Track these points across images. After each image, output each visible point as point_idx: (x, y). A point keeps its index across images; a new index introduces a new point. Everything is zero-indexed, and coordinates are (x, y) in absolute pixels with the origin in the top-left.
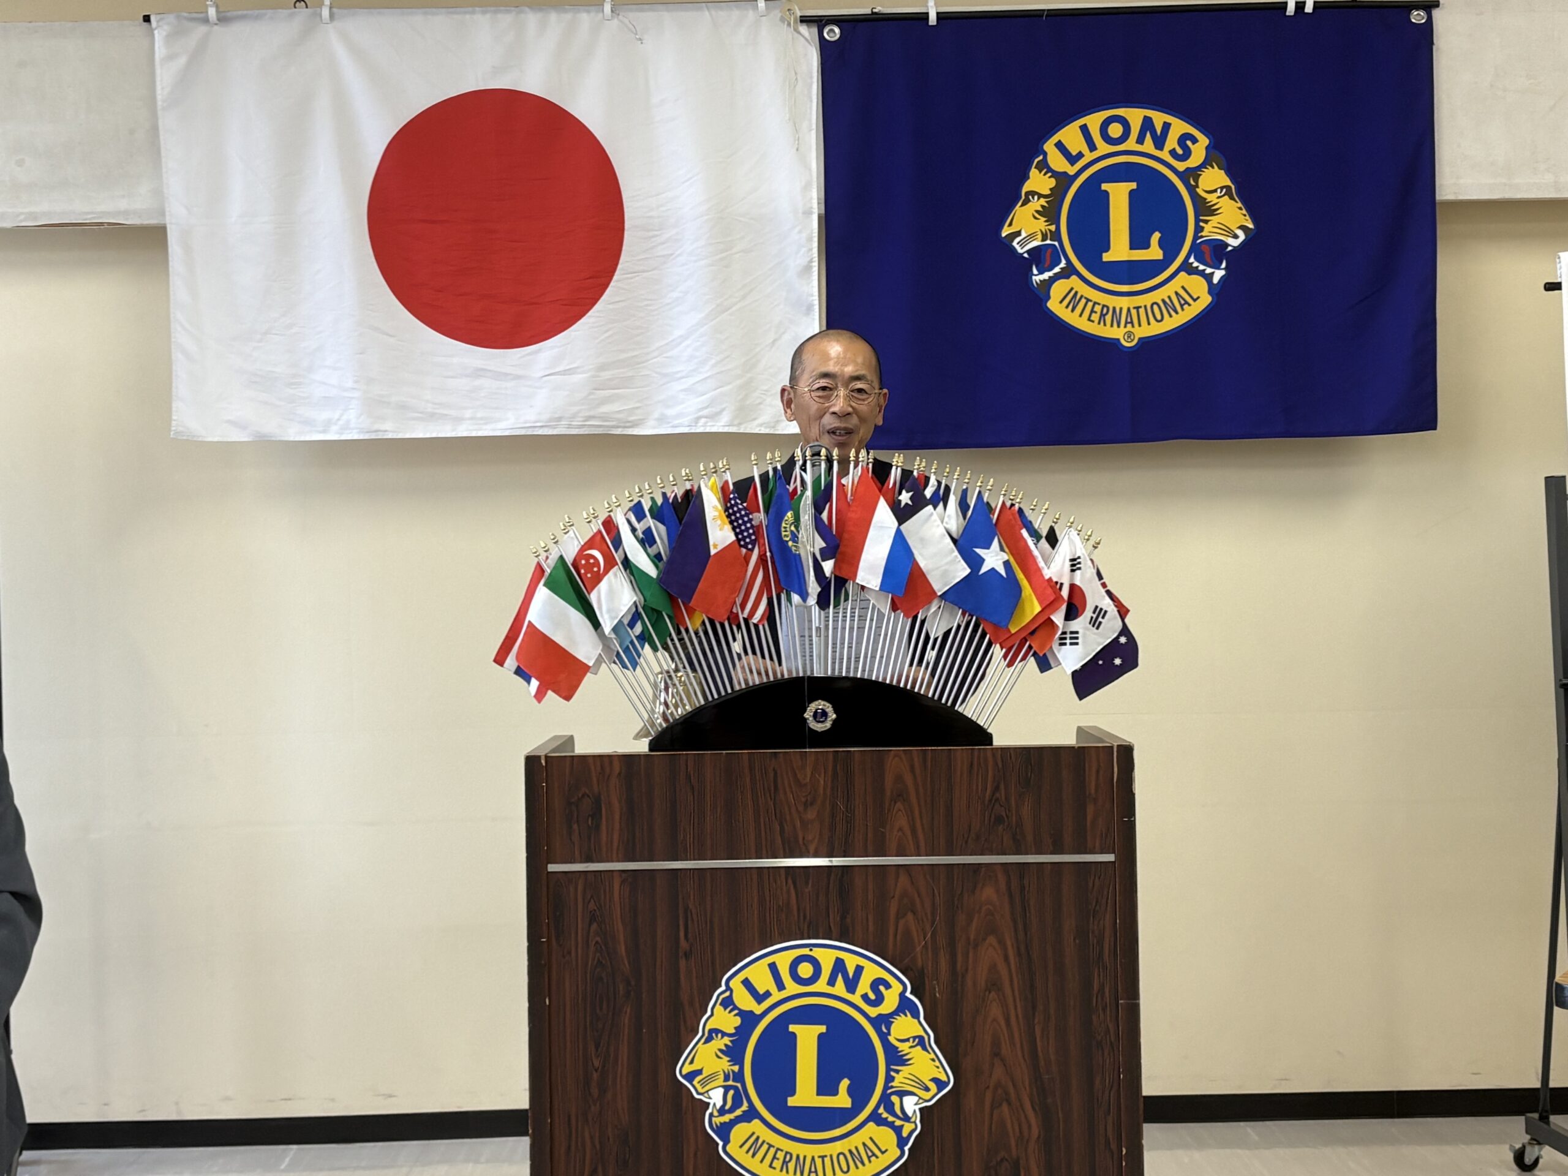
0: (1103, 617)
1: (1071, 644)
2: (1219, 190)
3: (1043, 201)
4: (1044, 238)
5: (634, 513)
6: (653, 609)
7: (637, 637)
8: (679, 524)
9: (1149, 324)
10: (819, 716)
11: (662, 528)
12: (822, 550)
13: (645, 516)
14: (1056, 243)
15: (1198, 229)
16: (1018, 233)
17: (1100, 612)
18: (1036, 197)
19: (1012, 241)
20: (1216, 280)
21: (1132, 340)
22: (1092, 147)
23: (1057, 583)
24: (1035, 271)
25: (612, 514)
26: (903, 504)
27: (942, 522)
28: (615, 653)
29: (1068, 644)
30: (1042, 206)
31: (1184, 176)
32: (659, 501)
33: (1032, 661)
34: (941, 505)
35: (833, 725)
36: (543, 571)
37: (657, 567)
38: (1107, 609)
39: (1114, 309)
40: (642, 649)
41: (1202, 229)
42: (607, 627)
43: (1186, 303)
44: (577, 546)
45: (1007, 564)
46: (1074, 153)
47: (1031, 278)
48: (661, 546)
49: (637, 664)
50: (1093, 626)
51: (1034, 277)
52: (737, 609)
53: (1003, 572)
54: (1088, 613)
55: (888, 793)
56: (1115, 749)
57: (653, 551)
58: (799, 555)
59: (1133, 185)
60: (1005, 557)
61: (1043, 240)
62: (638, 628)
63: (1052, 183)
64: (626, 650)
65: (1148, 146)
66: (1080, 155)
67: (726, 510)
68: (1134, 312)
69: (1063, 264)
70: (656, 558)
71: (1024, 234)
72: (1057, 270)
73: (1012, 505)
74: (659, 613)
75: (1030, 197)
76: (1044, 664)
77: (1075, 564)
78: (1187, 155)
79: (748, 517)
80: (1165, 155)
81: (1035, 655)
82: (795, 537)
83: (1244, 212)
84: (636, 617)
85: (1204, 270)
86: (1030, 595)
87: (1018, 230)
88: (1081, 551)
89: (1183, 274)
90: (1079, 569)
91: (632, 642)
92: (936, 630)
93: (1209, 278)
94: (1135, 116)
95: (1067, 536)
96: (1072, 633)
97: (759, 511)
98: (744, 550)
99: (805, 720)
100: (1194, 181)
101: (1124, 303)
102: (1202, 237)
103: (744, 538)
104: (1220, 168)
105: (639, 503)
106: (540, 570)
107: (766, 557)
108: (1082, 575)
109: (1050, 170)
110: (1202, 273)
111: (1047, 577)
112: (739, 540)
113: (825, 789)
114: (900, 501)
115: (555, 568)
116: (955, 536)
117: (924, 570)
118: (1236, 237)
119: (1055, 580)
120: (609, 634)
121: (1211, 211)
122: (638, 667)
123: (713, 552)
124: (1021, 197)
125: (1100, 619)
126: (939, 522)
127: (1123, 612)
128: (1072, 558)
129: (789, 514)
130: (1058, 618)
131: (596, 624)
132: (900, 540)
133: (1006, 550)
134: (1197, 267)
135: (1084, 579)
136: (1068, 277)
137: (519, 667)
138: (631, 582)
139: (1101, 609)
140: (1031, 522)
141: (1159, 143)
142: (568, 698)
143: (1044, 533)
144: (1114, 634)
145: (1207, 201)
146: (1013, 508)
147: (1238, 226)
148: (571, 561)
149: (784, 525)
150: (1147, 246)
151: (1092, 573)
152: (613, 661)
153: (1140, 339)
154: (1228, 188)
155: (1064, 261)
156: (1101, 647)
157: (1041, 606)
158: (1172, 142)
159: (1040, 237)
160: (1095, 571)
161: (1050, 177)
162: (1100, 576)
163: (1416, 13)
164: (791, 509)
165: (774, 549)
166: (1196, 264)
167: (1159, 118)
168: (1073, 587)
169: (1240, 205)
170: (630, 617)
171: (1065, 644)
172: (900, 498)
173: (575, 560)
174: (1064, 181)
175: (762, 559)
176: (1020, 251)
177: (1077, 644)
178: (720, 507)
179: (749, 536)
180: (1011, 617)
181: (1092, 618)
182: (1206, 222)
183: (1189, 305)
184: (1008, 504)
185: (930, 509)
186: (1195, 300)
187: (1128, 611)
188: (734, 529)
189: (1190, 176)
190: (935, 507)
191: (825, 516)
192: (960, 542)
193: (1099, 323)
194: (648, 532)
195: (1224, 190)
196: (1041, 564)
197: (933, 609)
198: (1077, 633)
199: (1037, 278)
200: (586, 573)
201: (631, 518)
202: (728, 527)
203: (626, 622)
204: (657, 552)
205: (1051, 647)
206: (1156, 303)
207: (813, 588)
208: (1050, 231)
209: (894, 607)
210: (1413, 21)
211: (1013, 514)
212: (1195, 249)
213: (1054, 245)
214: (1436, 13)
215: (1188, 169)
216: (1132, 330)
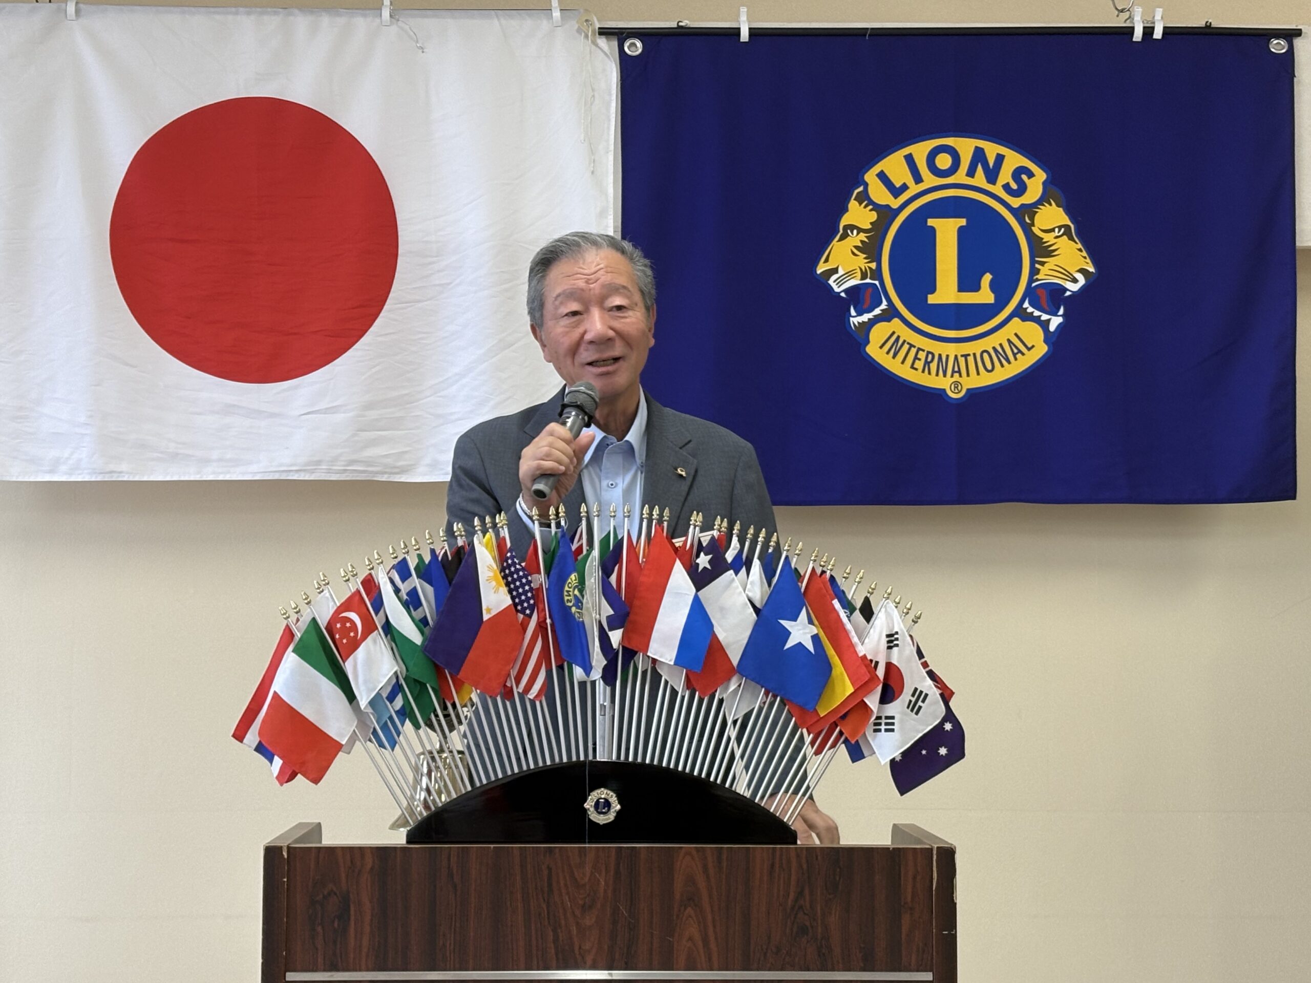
0: (923, 701)
1: (886, 730)
2: (1057, 230)
3: (863, 236)
4: (864, 276)
5: (397, 572)
6: (416, 681)
7: (397, 712)
8: (448, 585)
9: (978, 373)
10: (601, 806)
11: (430, 589)
12: (608, 618)
13: (410, 575)
14: (877, 282)
15: (1034, 272)
16: (835, 271)
17: (920, 696)
18: (855, 232)
19: (828, 280)
20: (1052, 328)
21: (959, 392)
22: (918, 179)
23: (871, 661)
24: (853, 312)
25: (372, 572)
26: (700, 568)
27: (745, 591)
28: (372, 730)
29: (883, 730)
30: (862, 242)
31: (1018, 213)
32: (427, 559)
33: (842, 749)
34: (744, 569)
35: (616, 817)
36: (292, 635)
37: (422, 633)
38: (927, 692)
39: (940, 356)
40: (403, 725)
41: (1038, 272)
42: (363, 701)
43: (1020, 351)
44: (333, 607)
45: (815, 639)
46: (898, 185)
47: (849, 320)
48: (428, 608)
49: (395, 743)
50: (912, 710)
51: (851, 319)
52: (511, 683)
53: (810, 647)
54: (906, 696)
55: (677, 896)
56: (935, 852)
57: (418, 614)
58: (583, 622)
59: (963, 222)
60: (814, 630)
61: (862, 279)
62: (399, 702)
63: (874, 216)
64: (384, 727)
65: (980, 180)
66: (905, 187)
67: (503, 570)
68: (962, 361)
69: (884, 305)
70: (422, 623)
71: (841, 272)
72: (877, 311)
73: (823, 572)
74: (423, 686)
75: (849, 231)
76: (856, 754)
77: (892, 640)
78: (1021, 190)
79: (527, 579)
80: (997, 189)
81: (846, 742)
82: (579, 603)
83: (1084, 254)
84: (396, 689)
85: (1040, 316)
86: (842, 674)
87: (835, 267)
88: (898, 626)
89: (1016, 320)
90: (897, 645)
91: (391, 718)
92: (734, 712)
93: (1045, 325)
94: (966, 146)
95: (883, 610)
96: (887, 718)
97: (539, 573)
98: (521, 616)
99: (585, 810)
100: (1030, 220)
101: (951, 350)
102: (1037, 280)
103: (522, 602)
104: (1058, 206)
105: (404, 560)
106: (289, 634)
107: (547, 624)
108: (900, 653)
109: (871, 202)
110: (1037, 320)
111: (861, 654)
112: (515, 605)
113: (605, 891)
114: (698, 564)
115: (306, 632)
116: (758, 605)
117: (723, 643)
118: (1075, 281)
119: (869, 657)
120: (365, 708)
121: (1048, 252)
122: (397, 746)
123: (486, 617)
124: (839, 231)
125: (920, 703)
126: (741, 589)
127: (946, 695)
128: (888, 633)
129: (573, 577)
130: (872, 701)
131: (351, 697)
132: (698, 609)
133: (816, 622)
134: (1032, 313)
135: (903, 657)
136: (889, 320)
137: (260, 743)
138: (392, 649)
139: (921, 692)
140: (843, 592)
141: (992, 176)
142: (316, 781)
143: (858, 604)
144: (935, 721)
145: (1044, 240)
146: (823, 576)
147: (1078, 268)
148: (325, 624)
149: (566, 588)
150: (976, 288)
151: (912, 651)
152: (368, 738)
153: (968, 390)
154: (1067, 227)
155: (885, 302)
156: (920, 735)
157: (854, 688)
158: (1005, 176)
159: (859, 275)
160: (914, 650)
161: (871, 210)
162: (920, 654)
163: (1276, 42)
164: (575, 571)
165: (556, 616)
166: (1030, 310)
167: (992, 150)
168: (889, 666)
169: (1080, 246)
170: (389, 689)
171: (880, 730)
172: (698, 561)
173: (329, 623)
174: (886, 214)
175: (541, 626)
176: (837, 290)
177: (893, 730)
178: (495, 567)
179: (528, 600)
180: (819, 699)
181: (910, 701)
182: (1043, 264)
183: (1023, 354)
184: (819, 571)
185: (731, 575)
186: (1029, 349)
187: (952, 693)
188: (510, 591)
189: (1026, 213)
190: (736, 573)
191: (613, 579)
192: (764, 613)
193: (923, 371)
194: (413, 593)
195: (1063, 230)
196: (855, 639)
197: (733, 687)
198: (893, 718)
199: (856, 320)
200: (341, 639)
201: (395, 578)
202: (504, 590)
203: (385, 695)
204: (423, 616)
205: (865, 733)
206: (986, 351)
207: (598, 660)
208: (870, 268)
209: (689, 684)
210: (1273, 50)
211: (824, 583)
212: (1030, 293)
213: (875, 284)
214: (1297, 42)
215: (1023, 205)
216: (959, 380)
